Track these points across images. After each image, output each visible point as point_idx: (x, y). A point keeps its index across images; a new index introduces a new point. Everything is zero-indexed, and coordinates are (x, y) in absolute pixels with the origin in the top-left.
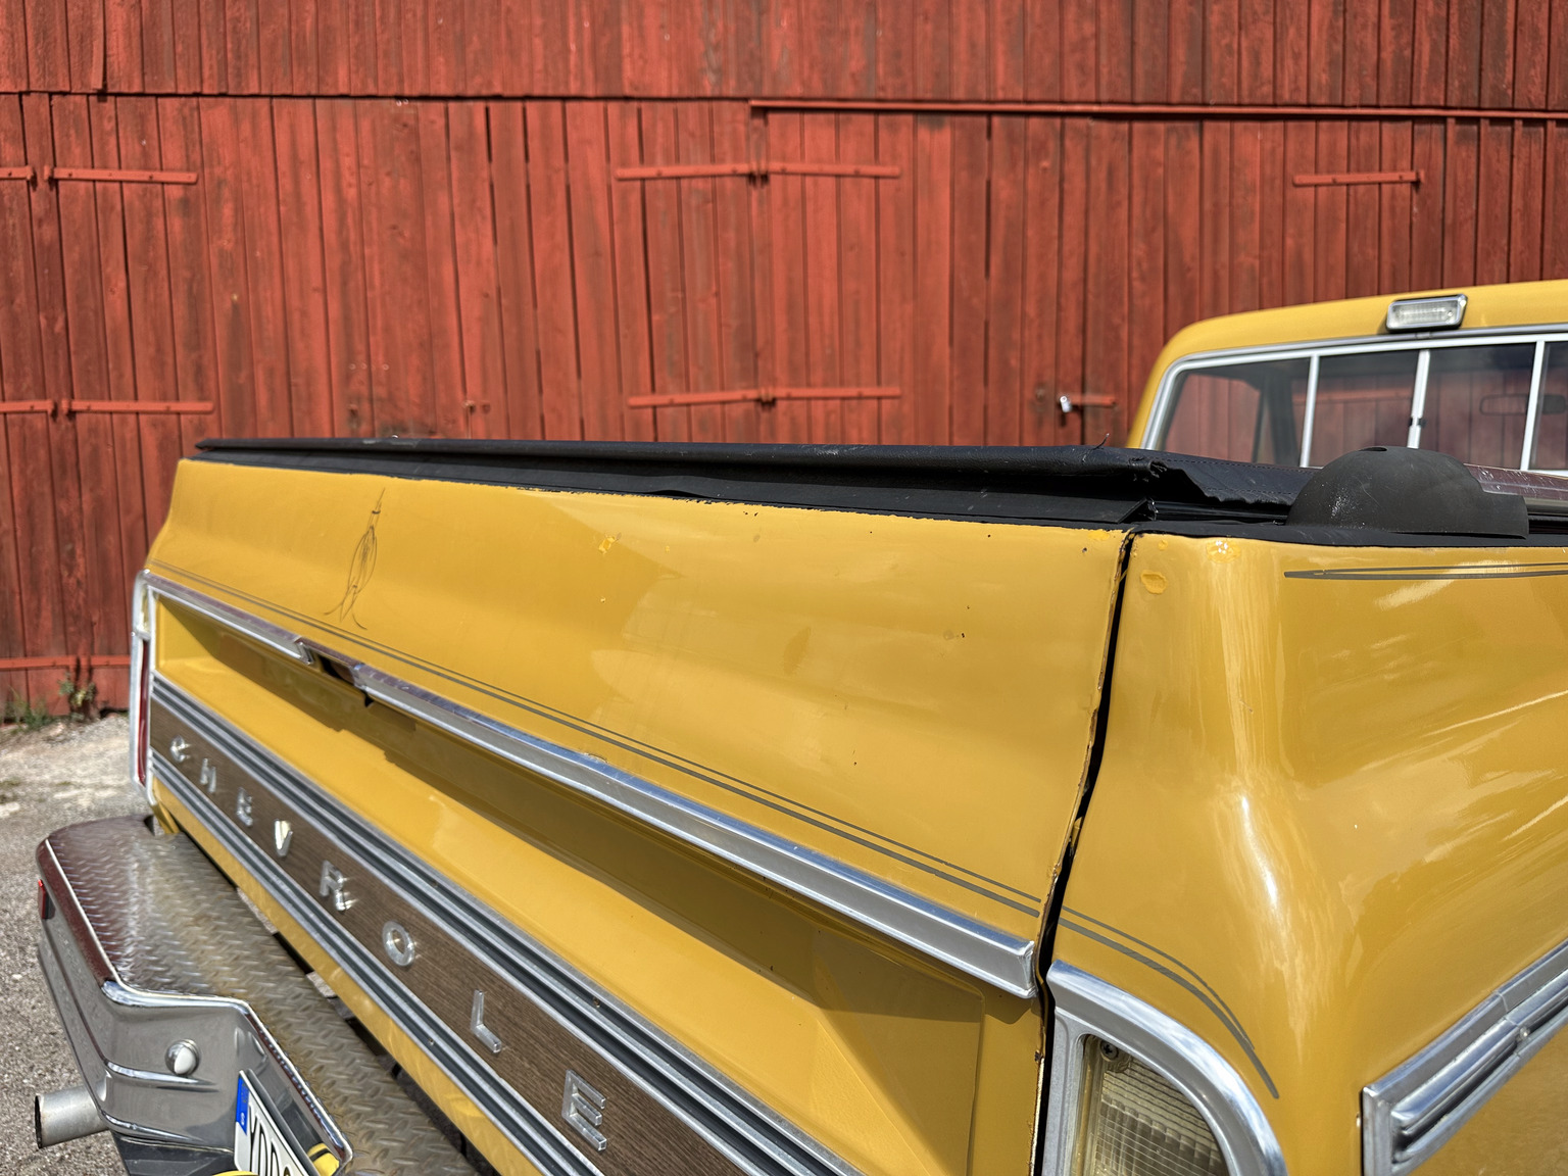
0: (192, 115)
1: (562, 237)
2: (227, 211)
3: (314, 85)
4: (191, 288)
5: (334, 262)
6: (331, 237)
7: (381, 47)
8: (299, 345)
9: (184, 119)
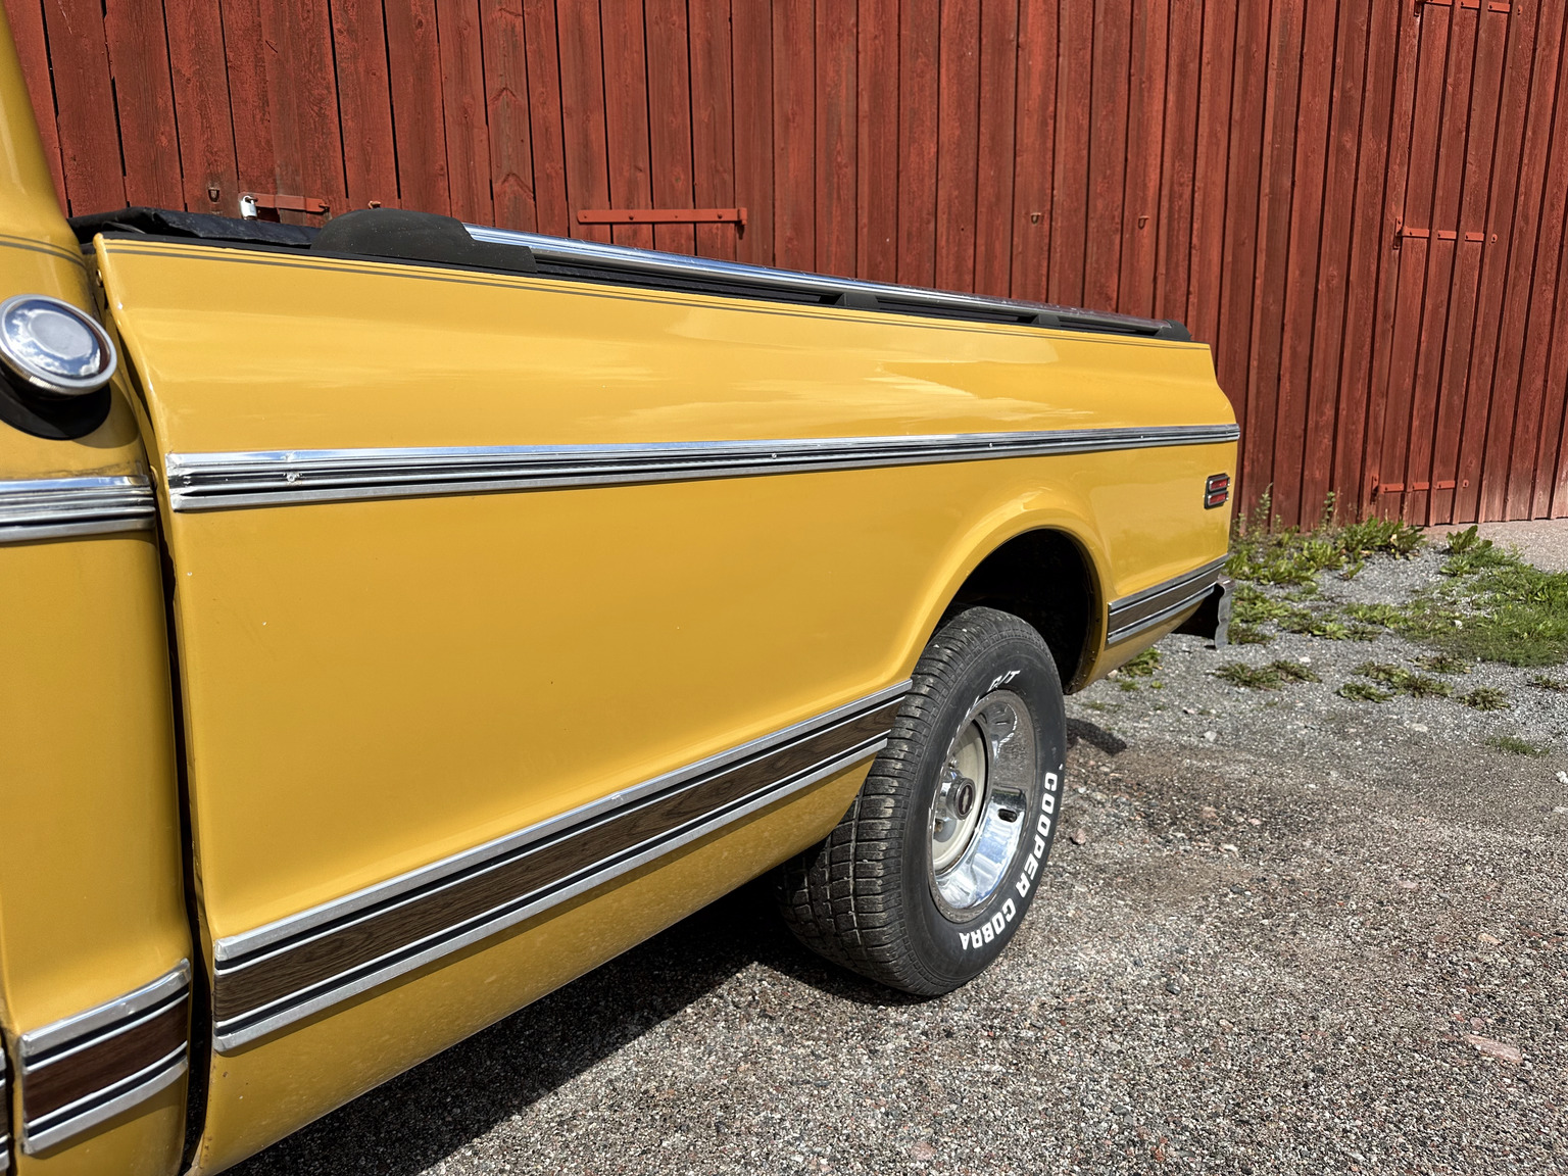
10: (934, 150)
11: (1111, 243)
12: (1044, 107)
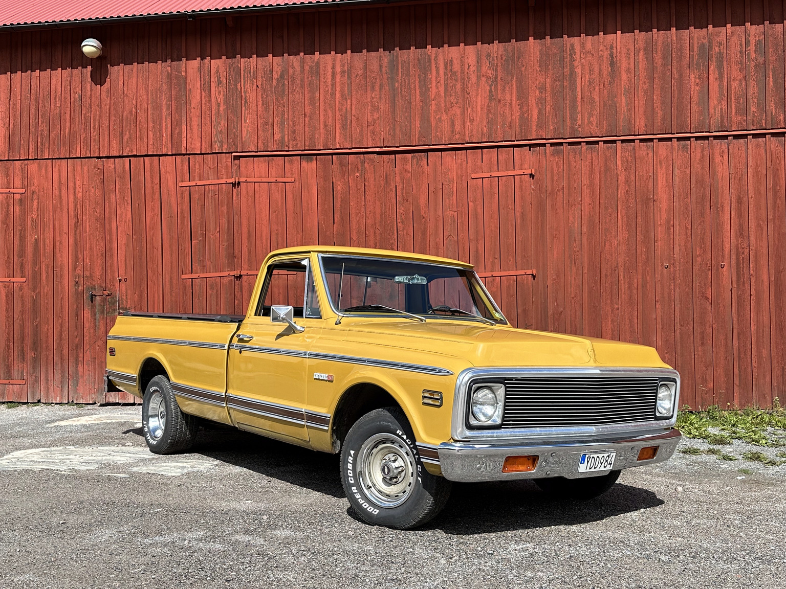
0: (25, 167)
1: (157, 210)
2: (35, 203)
3: (68, 154)
4: (21, 233)
5: (72, 222)
6: (71, 212)
7: (93, 138)
8: (58, 255)
9: (22, 168)
10: (616, 243)
11: (707, 275)
12: (668, 222)
